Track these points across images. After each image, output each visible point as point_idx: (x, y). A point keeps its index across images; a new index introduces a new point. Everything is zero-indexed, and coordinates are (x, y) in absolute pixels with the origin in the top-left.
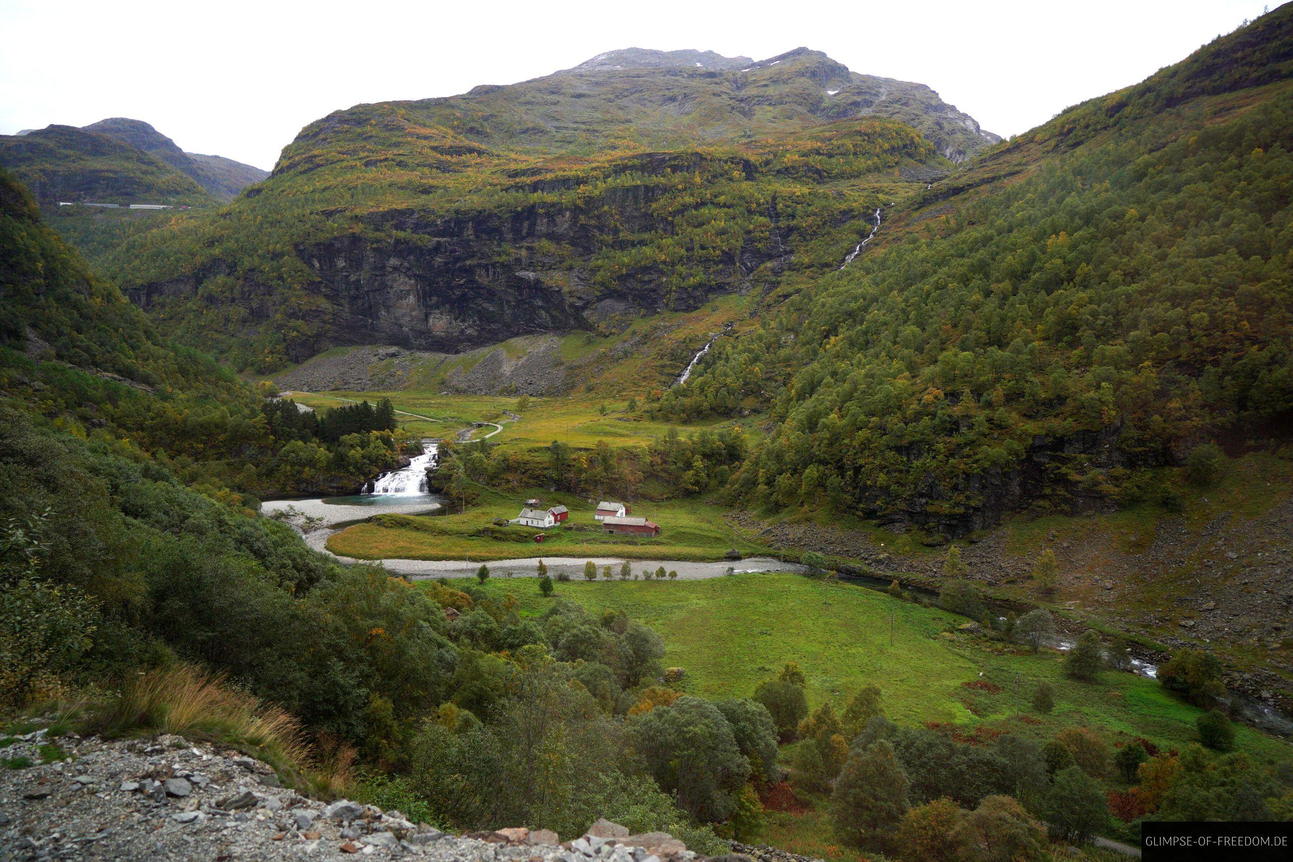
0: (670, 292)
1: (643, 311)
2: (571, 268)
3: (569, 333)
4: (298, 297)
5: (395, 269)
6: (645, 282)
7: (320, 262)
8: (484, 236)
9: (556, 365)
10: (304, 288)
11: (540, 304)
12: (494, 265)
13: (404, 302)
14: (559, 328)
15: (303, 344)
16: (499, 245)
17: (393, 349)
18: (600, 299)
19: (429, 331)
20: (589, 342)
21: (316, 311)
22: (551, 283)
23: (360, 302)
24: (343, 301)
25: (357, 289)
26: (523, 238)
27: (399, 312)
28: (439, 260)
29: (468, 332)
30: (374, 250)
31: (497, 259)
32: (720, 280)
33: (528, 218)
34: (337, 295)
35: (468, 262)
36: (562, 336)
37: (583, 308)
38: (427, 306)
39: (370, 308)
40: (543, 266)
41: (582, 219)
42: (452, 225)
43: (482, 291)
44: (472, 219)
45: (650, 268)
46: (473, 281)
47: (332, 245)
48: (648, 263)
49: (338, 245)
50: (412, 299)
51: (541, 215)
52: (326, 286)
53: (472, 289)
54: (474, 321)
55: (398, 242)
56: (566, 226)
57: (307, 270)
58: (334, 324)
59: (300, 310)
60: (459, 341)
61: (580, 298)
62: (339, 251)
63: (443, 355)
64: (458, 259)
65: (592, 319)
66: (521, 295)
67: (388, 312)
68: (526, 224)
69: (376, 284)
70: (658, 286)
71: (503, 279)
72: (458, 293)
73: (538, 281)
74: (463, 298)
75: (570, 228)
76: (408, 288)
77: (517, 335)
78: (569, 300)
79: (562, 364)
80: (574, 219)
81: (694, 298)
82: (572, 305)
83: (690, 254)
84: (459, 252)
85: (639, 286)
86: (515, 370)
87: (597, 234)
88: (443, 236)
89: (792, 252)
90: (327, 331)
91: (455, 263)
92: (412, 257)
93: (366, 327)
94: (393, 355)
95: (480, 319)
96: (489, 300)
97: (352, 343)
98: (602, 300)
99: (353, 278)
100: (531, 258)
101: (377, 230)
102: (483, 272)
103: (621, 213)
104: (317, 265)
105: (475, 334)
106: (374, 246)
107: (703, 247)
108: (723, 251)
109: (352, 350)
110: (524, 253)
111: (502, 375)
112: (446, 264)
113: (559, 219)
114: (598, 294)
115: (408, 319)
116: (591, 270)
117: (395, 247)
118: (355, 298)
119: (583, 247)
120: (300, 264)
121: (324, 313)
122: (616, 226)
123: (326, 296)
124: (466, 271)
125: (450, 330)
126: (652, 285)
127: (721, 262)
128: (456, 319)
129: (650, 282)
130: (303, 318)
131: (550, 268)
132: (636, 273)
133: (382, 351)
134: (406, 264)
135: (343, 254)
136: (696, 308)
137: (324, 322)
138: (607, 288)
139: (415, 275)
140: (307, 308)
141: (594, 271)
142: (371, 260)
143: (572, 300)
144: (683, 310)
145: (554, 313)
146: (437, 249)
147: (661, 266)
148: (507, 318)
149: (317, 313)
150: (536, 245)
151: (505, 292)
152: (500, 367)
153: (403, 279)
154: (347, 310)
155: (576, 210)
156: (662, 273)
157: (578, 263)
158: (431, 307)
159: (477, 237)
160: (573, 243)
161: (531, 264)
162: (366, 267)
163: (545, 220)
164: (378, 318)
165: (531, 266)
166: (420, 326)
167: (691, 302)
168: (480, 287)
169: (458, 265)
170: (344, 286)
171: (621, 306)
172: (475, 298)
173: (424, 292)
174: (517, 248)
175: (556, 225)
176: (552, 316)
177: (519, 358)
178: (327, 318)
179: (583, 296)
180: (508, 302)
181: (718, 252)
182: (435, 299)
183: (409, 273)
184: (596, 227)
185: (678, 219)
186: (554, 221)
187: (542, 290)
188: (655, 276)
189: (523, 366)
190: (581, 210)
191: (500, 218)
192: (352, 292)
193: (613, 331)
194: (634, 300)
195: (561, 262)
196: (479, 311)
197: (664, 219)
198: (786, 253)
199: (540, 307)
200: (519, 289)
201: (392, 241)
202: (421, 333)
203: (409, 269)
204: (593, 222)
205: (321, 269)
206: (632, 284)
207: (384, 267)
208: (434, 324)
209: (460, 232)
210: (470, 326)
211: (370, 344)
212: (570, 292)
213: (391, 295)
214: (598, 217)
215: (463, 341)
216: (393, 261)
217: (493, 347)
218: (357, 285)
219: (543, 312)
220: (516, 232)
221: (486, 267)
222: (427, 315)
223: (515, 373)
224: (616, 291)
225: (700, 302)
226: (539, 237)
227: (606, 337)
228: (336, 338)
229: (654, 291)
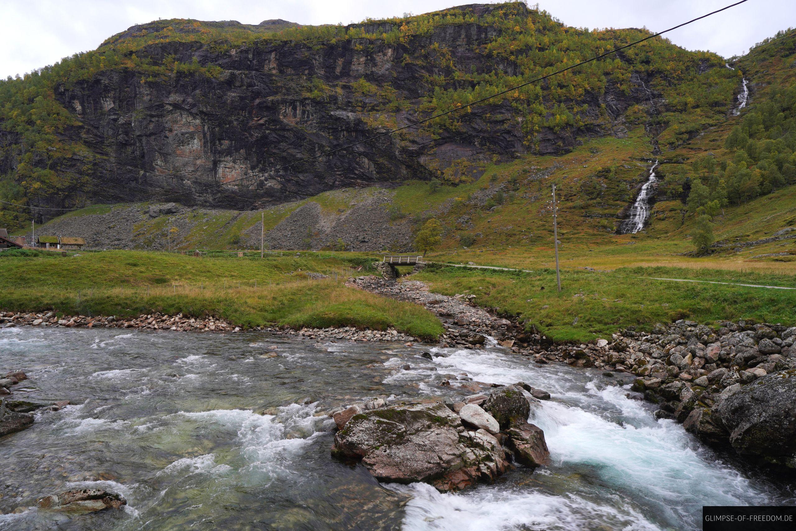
0: (531, 132)
1: (495, 158)
2: (398, 110)
3: (401, 184)
4: (50, 142)
5: (176, 106)
6: (496, 122)
7: (82, 104)
8: (289, 71)
9: (394, 219)
10: (57, 132)
11: (362, 149)
12: (303, 102)
13: (187, 148)
14: (386, 180)
15: (49, 200)
16: (309, 80)
17: (170, 205)
18: (438, 144)
19: (218, 184)
20: (434, 191)
21: (72, 159)
22: (375, 124)
23: (130, 149)
24: (109, 149)
25: (126, 133)
26: (337, 78)
27: (179, 161)
28: (232, 95)
29: (269, 184)
30: (150, 85)
31: (308, 95)
32: (588, 120)
33: (342, 56)
34: (102, 142)
35: (270, 98)
36: (393, 187)
37: (419, 153)
38: (215, 152)
39: (143, 156)
40: (363, 107)
41: (408, 59)
42: (250, 56)
43: (287, 134)
44: (275, 49)
45: (501, 106)
46: (276, 121)
47: (98, 82)
48: (498, 101)
49: (105, 81)
50: (196, 144)
51: (358, 52)
52: (88, 132)
53: (274, 130)
54: (277, 171)
55: (180, 74)
56: (388, 66)
57: (64, 112)
58: (94, 175)
59: (49, 158)
60: (257, 196)
61: (413, 142)
62: (107, 89)
63: (236, 212)
64: (257, 94)
65: (433, 166)
66: (337, 139)
67: (166, 161)
68: (340, 62)
69: (151, 126)
70: (514, 126)
71: (314, 119)
72: (257, 134)
73: (359, 122)
74: (263, 142)
75: (393, 68)
76: (191, 129)
77: (332, 187)
78: (399, 144)
79: (402, 217)
80: (397, 59)
81: (563, 139)
82: (404, 150)
83: (545, 92)
84: (259, 86)
85: (488, 127)
86: (338, 225)
87: (427, 75)
88: (238, 69)
89: (660, 96)
90: (83, 185)
91: (254, 99)
92: (198, 91)
93: (136, 179)
94: (169, 212)
95: (285, 169)
96: (297, 146)
97: (117, 199)
98: (441, 145)
99: (121, 121)
100: (347, 97)
101: (155, 64)
102: (289, 110)
103: (453, 53)
104: (79, 108)
105: (278, 186)
106: (150, 79)
107: (561, 86)
108: (585, 90)
109: (116, 208)
110: (339, 90)
111: (320, 232)
112: (242, 99)
113: (379, 58)
114: (437, 137)
115: (191, 169)
116: (423, 112)
117: (177, 81)
118: (123, 145)
119: (409, 90)
120: (57, 107)
121: (82, 162)
122: (448, 67)
123: (87, 143)
124: (268, 108)
125: (245, 183)
126: (506, 126)
127: (584, 102)
128: (253, 168)
129: (502, 122)
130: (53, 167)
131: (373, 109)
132: (484, 112)
133: (155, 207)
134: (190, 100)
135: (111, 94)
136: (568, 152)
137: (81, 173)
138: (447, 130)
139: (202, 112)
140: (59, 155)
141: (427, 113)
142: (146, 98)
143: (403, 144)
144: (550, 153)
145: (381, 160)
146: (230, 83)
147: (514, 104)
148: (320, 166)
149: (73, 162)
150: (353, 84)
151: (316, 135)
152: (317, 222)
153: (185, 118)
154: (112, 159)
155: (399, 48)
156: (517, 112)
157: (406, 105)
158: (221, 153)
159: (281, 72)
160: (397, 84)
161: (348, 104)
162: (140, 107)
163: (363, 59)
164: (153, 169)
165: (348, 105)
166: (207, 178)
167: (560, 143)
168: (284, 128)
169: (257, 101)
170: (111, 132)
171: (467, 152)
172: (279, 142)
173: (213, 134)
174: (330, 86)
175: (375, 65)
176: (376, 164)
177: (340, 211)
178: (85, 168)
179: (417, 139)
180: (321, 147)
181: (581, 91)
182: (226, 143)
183: (194, 110)
184: (423, 68)
185: (522, 59)
186: (373, 60)
187: (363, 132)
188: (508, 115)
189: (347, 220)
190: (405, 50)
191: (310, 48)
192: (120, 138)
193: (463, 178)
194: (482, 145)
195: (384, 104)
196: (284, 158)
197: (504, 60)
198: (654, 96)
199: (360, 154)
200: (335, 131)
201: (173, 75)
202: (208, 186)
203: (193, 106)
204: (420, 62)
205: (84, 113)
206: (479, 124)
207: (161, 106)
208: (224, 176)
209: (261, 64)
210: (272, 178)
211: (140, 200)
212: (401, 135)
213: (170, 140)
214: (426, 57)
215: (262, 196)
216: (174, 98)
217: (301, 202)
218: (127, 128)
219: (366, 161)
220: (330, 68)
221: (293, 104)
222: (216, 164)
223: (338, 229)
224: (458, 133)
225: (571, 144)
226: (356, 78)
227: (455, 185)
228: (95, 194)
229: (509, 132)
